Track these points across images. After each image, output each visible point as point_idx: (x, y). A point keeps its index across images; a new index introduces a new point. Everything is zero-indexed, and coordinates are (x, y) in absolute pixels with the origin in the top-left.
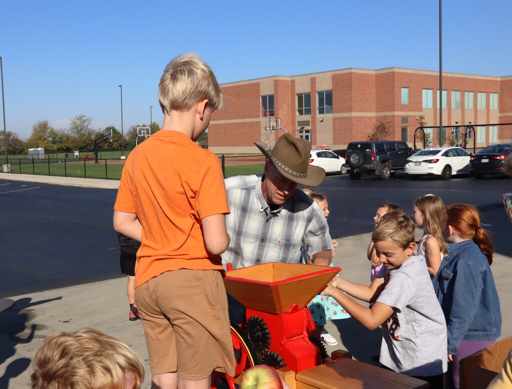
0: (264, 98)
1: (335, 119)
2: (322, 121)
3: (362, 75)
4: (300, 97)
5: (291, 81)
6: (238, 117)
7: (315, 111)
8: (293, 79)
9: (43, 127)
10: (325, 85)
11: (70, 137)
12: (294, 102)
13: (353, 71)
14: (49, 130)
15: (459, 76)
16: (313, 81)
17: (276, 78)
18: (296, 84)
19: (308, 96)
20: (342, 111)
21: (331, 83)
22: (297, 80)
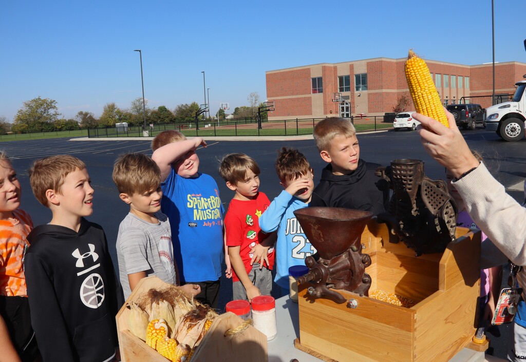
0: (314, 80)
1: (369, 94)
2: (359, 96)
3: (388, 62)
4: (341, 78)
5: (334, 67)
6: (292, 94)
7: (354, 89)
8: (335, 65)
9: (111, 108)
10: (361, 70)
11: (131, 114)
12: (337, 82)
13: (383, 59)
14: (116, 110)
15: (447, 64)
16: (352, 67)
17: (324, 65)
18: (338, 69)
19: (347, 79)
20: (375, 88)
21: (366, 68)
22: (338, 66)
